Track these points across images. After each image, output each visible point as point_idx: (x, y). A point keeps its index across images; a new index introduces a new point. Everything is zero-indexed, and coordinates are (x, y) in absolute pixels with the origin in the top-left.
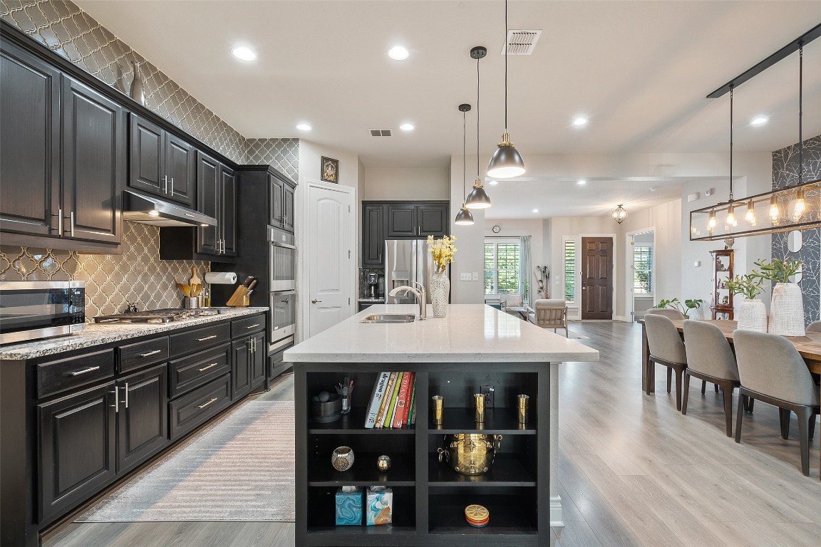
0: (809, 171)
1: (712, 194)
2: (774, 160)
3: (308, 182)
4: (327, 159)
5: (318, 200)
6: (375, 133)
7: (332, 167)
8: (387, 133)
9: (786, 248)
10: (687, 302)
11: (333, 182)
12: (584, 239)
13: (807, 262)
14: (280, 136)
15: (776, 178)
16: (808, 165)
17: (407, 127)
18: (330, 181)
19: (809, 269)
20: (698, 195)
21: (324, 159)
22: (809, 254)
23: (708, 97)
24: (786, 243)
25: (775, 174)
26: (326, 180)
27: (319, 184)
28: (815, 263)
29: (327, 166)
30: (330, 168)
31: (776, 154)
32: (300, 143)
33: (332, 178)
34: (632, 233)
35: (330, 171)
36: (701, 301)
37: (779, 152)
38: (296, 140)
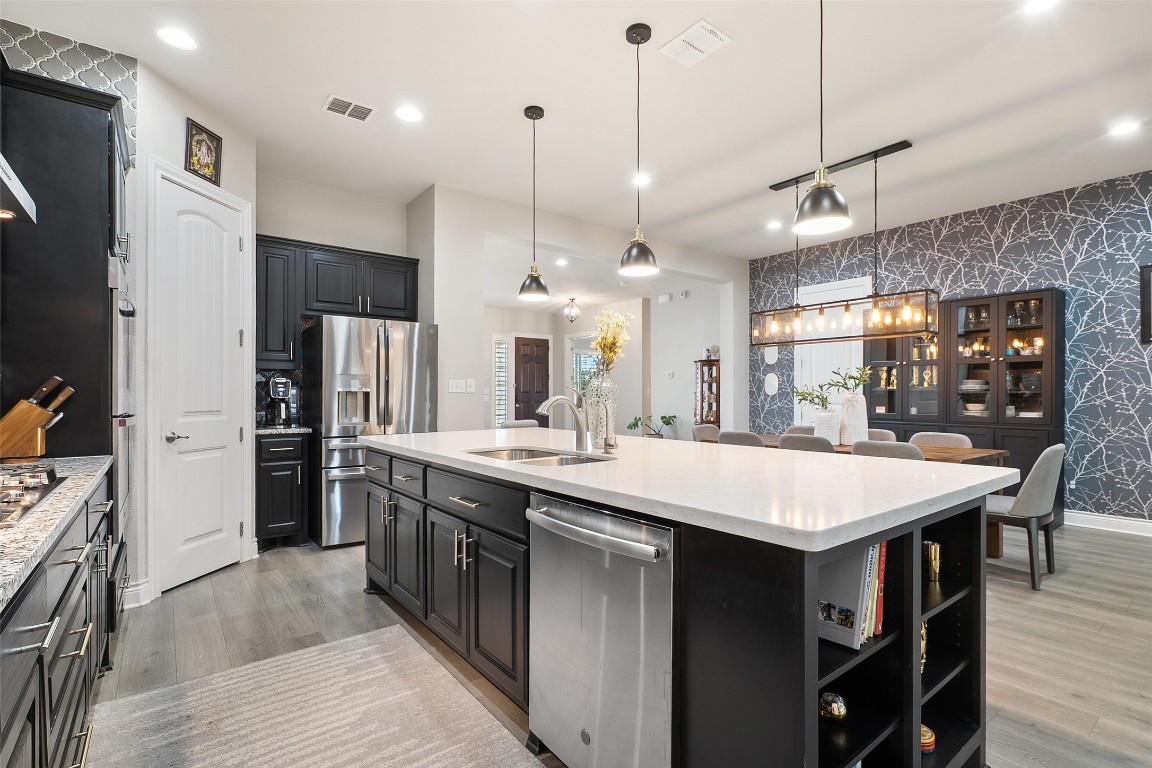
0: (783, 285)
1: (686, 297)
2: (751, 269)
3: (157, 166)
4: (201, 129)
5: (180, 213)
6: (339, 107)
7: (209, 148)
8: (361, 113)
9: (763, 360)
10: (663, 418)
11: (210, 180)
12: (518, 339)
13: (782, 375)
14: (78, 36)
15: (753, 288)
16: (782, 278)
17: (409, 113)
18: (203, 177)
19: (783, 381)
20: (671, 296)
21: (193, 128)
22: (783, 367)
23: (771, 187)
24: (762, 355)
25: (752, 283)
26: (195, 172)
27: (180, 177)
28: (789, 375)
29: (199, 142)
30: (204, 149)
31: (753, 262)
32: (139, 70)
33: (207, 172)
34: (572, 336)
35: (203, 155)
36: (675, 417)
37: (755, 261)
38: (130, 61)
